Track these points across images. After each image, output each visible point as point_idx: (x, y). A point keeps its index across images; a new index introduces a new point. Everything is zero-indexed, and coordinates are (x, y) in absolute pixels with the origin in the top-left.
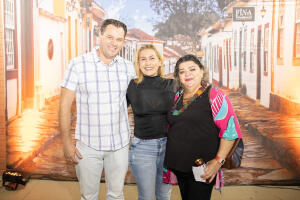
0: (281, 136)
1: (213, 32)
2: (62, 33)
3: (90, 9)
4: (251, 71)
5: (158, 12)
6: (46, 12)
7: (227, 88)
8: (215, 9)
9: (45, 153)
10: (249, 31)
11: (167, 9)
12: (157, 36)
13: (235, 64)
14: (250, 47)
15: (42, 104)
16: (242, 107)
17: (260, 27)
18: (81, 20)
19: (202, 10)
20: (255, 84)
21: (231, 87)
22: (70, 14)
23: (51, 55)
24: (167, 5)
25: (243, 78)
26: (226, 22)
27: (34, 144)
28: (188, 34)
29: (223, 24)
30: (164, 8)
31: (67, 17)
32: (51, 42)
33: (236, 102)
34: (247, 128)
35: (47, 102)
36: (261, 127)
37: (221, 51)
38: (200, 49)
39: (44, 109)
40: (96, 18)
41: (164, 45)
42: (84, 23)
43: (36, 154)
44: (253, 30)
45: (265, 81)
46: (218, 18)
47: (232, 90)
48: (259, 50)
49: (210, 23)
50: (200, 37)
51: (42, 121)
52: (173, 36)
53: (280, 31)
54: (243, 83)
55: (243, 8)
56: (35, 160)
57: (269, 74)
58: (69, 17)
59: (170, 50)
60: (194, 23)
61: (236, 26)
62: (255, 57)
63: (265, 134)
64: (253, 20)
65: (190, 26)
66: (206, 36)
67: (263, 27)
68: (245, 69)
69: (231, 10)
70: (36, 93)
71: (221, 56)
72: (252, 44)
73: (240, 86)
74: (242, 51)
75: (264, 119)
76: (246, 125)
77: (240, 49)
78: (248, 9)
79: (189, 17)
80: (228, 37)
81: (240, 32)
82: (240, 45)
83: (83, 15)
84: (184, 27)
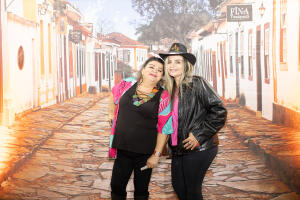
0: (287, 153)
1: (205, 34)
2: (33, 40)
3: (65, 11)
4: (251, 79)
5: (142, 13)
6: (15, 15)
7: (222, 98)
8: (207, 8)
9: (16, 176)
10: (246, 32)
11: (151, 10)
12: (141, 40)
13: (232, 71)
14: (247, 49)
15: (11, 120)
16: (240, 120)
17: (259, 27)
18: (54, 24)
19: (191, 10)
20: (255, 93)
21: (227, 97)
22: (43, 18)
23: (21, 64)
24: (152, 5)
25: (241, 87)
26: (220, 23)
27: (3, 166)
29: (216, 26)
30: (147, 9)
31: (38, 21)
32: (21, 49)
33: (234, 114)
34: (247, 145)
35: (17, 118)
36: (265, 144)
37: (214, 56)
39: (14, 126)
40: (71, 22)
41: (149, 50)
42: (58, 28)
43: (4, 178)
44: (250, 32)
45: (267, 90)
46: (210, 18)
47: (228, 101)
48: (258, 54)
49: (202, 24)
50: (190, 40)
51: (12, 139)
52: (158, 40)
53: (282, 31)
54: (241, 92)
55: (238, 7)
56: (4, 184)
57: (272, 81)
58: (41, 21)
60: (183, 24)
61: (230, 27)
62: (254, 62)
63: (268, 152)
64: (250, 19)
65: (178, 28)
66: (196, 39)
67: (262, 28)
68: (243, 76)
69: (224, 9)
70: (4, 107)
71: (214, 62)
72: (250, 47)
73: (238, 96)
74: (239, 56)
75: (267, 134)
76: (246, 141)
77: (237, 53)
78: (245, 7)
79: (176, 18)
80: (222, 40)
81: (237, 34)
82: (237, 49)
83: (57, 18)
84: (172, 29)
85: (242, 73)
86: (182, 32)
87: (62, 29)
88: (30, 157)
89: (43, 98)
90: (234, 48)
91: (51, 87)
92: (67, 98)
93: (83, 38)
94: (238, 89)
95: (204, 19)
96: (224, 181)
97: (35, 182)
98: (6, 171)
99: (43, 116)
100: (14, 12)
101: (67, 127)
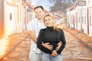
1: (71, 10)
2: (15, 11)
3: (26, 2)
4: (85, 24)
5: (51, 3)
6: (9, 3)
7: (77, 30)
8: (72, 2)
9: (9, 56)
10: (84, 9)
12: (50, 11)
13: (79, 21)
14: (84, 15)
15: (7, 37)
16: (82, 37)
17: (88, 8)
18: (22, 6)
19: (67, 2)
20: (87, 28)
21: (78, 30)
22: (18, 4)
23: (11, 19)
26: (76, 6)
27: (4, 52)
28: (61, 10)
29: (74, 7)
30: (53, 1)
31: (17, 5)
32: (11, 14)
33: (80, 35)
34: (84, 45)
35: (9, 36)
36: (90, 44)
37: (74, 17)
38: (66, 16)
39: (8, 39)
40: (28, 5)
41: (53, 15)
42: (23, 7)
43: (5, 56)
44: (85, 9)
46: (73, 5)
47: (78, 31)
48: (88, 16)
49: (70, 6)
50: (66, 12)
54: (82, 28)
55: (82, 1)
56: (5, 58)
58: (18, 5)
59: (55, 16)
60: (64, 6)
61: (79, 7)
62: (86, 18)
63: (91, 47)
64: (85, 5)
65: (63, 8)
68: (83, 23)
69: (77, 2)
70: (5, 33)
71: (74, 19)
72: (85, 14)
73: (81, 29)
74: (82, 17)
75: (91, 41)
76: (84, 44)
77: (81, 16)
78: (83, 1)
79: (62, 4)
80: (76, 12)
81: (81, 10)
82: (81, 14)
83: (23, 4)
84: (60, 8)
85: (83, 22)
86: (64, 9)
87: (25, 7)
88: (14, 49)
89: (18, 30)
90: (80, 14)
91: (21, 26)
92: (26, 30)
93: (32, 10)
94: (81, 27)
95: (71, 5)
96: (77, 56)
97: (15, 58)
98: (5, 54)
99: (18, 36)
100: (9, 2)
101: (26, 39)
